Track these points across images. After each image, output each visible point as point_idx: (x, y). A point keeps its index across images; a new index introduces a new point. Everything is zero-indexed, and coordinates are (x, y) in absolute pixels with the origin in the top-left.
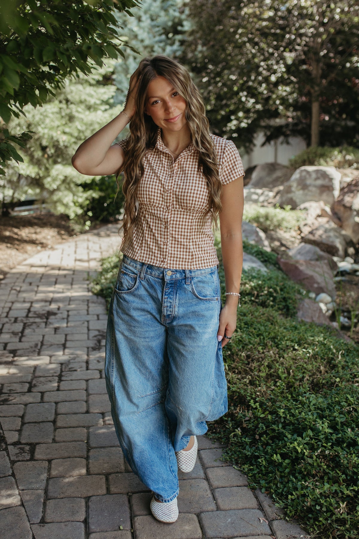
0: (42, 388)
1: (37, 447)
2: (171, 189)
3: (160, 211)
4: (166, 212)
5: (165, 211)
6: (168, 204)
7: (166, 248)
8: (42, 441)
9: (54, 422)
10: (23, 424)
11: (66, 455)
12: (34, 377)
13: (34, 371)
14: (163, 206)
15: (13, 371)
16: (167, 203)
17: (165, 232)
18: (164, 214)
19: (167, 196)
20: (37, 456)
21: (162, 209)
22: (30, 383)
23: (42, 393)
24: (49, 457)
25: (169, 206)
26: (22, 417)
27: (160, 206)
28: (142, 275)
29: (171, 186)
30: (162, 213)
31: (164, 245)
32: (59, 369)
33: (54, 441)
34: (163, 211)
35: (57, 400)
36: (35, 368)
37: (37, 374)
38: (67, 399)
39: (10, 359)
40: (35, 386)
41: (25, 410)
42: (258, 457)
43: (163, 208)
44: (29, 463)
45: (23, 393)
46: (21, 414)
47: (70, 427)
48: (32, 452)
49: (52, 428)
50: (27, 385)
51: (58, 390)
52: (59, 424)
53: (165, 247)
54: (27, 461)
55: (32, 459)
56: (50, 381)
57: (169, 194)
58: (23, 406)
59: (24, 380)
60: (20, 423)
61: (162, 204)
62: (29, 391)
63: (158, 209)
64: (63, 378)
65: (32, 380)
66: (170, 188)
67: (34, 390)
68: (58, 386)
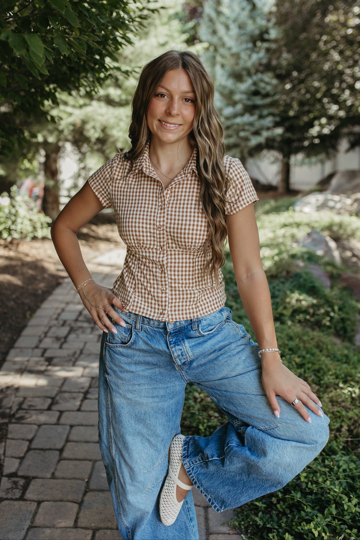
0: (62, 406)
1: (33, 482)
2: (163, 225)
3: (153, 253)
4: (160, 254)
5: (158, 252)
6: (162, 244)
7: (166, 297)
8: (40, 475)
9: (61, 451)
10: (29, 449)
11: (59, 496)
12: (60, 392)
13: (63, 384)
14: (155, 247)
15: (42, 382)
16: (160, 242)
17: (161, 277)
18: (158, 256)
19: (160, 234)
20: (29, 495)
21: (155, 251)
22: (53, 399)
23: (61, 412)
24: (41, 497)
25: (164, 245)
26: (31, 441)
27: (152, 247)
28: (138, 326)
29: (164, 221)
30: (155, 255)
31: (162, 293)
32: (87, 385)
33: (53, 477)
34: (157, 253)
35: (74, 423)
36: (65, 379)
37: (65, 388)
38: (85, 423)
39: (43, 368)
40: (57, 403)
41: (37, 431)
42: (270, 530)
43: (156, 249)
44: (16, 503)
45: (41, 411)
46: (30, 437)
47: (76, 459)
48: (25, 488)
49: (57, 458)
50: (49, 401)
51: (79, 410)
52: (65, 454)
53: (164, 295)
54: (16, 500)
55: (22, 498)
56: (74, 398)
57: (162, 232)
58: (36, 427)
59: (48, 394)
60: (25, 449)
61: (154, 245)
62: (49, 409)
63: (151, 250)
64: (89, 396)
65: (57, 395)
66: (162, 223)
67: (54, 408)
68: (81, 406)
